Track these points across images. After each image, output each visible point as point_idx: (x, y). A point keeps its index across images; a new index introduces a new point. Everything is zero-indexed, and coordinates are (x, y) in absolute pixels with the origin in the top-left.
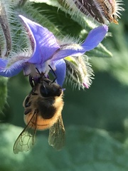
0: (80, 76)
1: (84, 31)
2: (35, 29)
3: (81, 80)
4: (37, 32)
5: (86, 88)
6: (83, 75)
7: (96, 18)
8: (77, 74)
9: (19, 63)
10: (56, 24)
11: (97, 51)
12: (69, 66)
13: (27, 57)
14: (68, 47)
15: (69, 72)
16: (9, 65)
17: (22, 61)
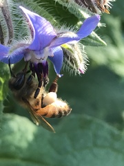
0: (76, 63)
1: (80, 23)
2: (34, 19)
3: (77, 66)
4: (36, 22)
5: (81, 74)
6: (78, 62)
7: (89, 8)
8: (73, 61)
9: (20, 50)
10: (54, 16)
11: (92, 41)
12: (66, 53)
13: (28, 45)
14: (64, 35)
15: (66, 59)
16: (11, 51)
17: (23, 48)
